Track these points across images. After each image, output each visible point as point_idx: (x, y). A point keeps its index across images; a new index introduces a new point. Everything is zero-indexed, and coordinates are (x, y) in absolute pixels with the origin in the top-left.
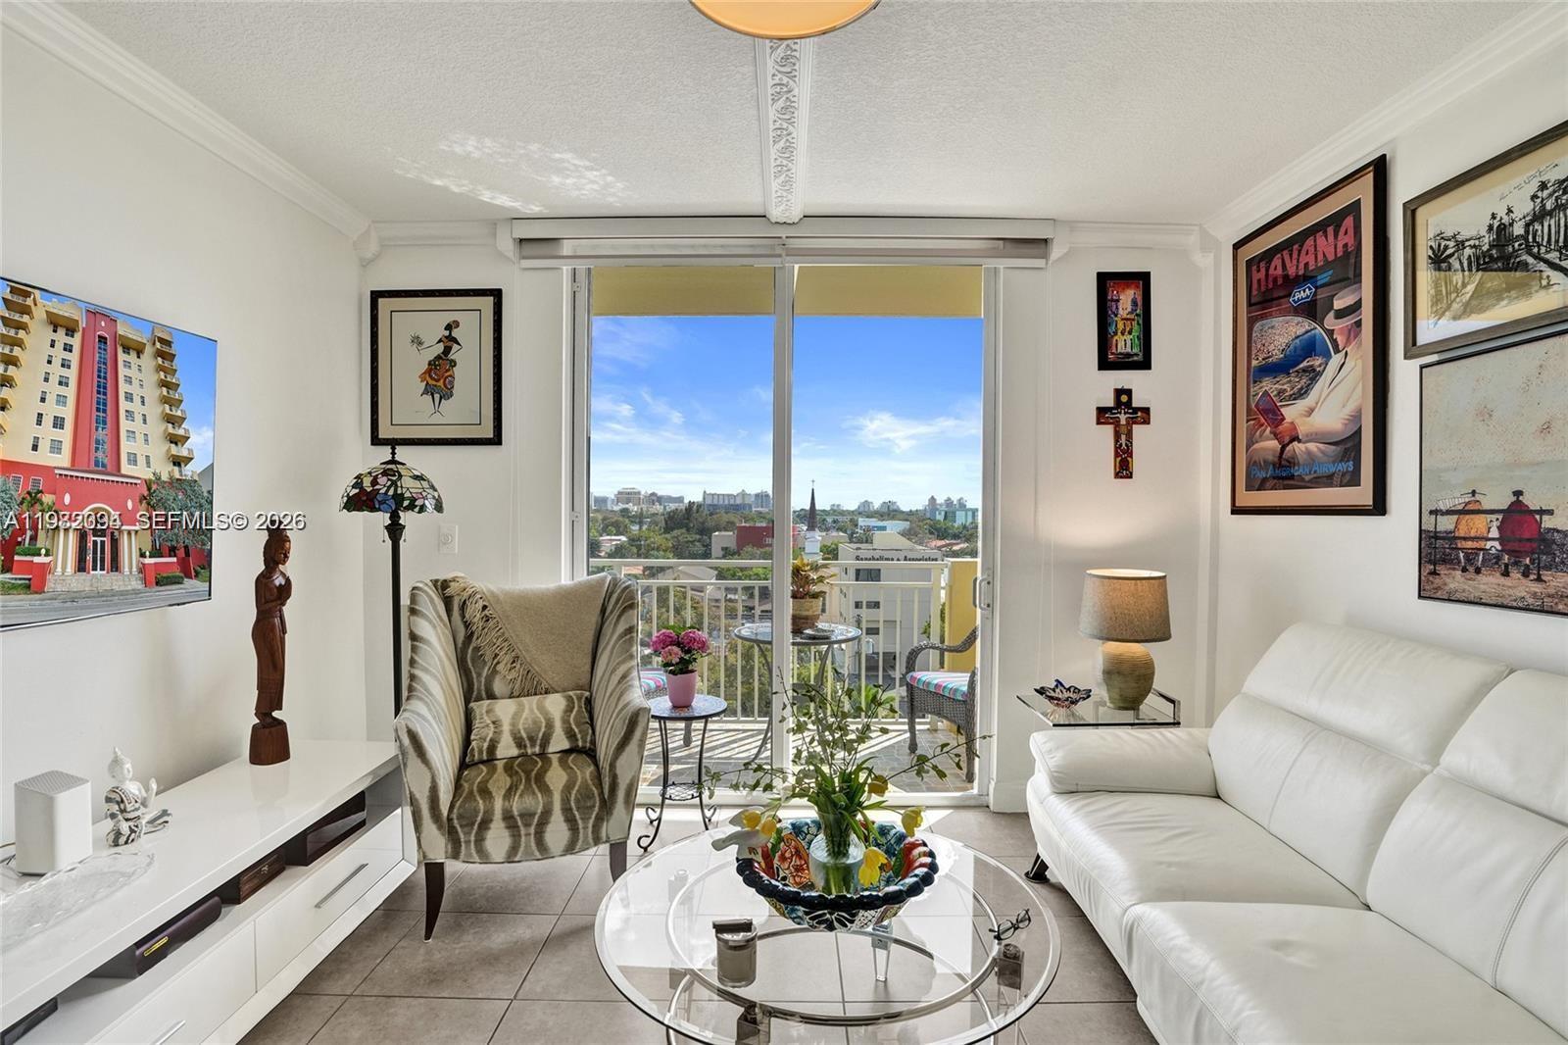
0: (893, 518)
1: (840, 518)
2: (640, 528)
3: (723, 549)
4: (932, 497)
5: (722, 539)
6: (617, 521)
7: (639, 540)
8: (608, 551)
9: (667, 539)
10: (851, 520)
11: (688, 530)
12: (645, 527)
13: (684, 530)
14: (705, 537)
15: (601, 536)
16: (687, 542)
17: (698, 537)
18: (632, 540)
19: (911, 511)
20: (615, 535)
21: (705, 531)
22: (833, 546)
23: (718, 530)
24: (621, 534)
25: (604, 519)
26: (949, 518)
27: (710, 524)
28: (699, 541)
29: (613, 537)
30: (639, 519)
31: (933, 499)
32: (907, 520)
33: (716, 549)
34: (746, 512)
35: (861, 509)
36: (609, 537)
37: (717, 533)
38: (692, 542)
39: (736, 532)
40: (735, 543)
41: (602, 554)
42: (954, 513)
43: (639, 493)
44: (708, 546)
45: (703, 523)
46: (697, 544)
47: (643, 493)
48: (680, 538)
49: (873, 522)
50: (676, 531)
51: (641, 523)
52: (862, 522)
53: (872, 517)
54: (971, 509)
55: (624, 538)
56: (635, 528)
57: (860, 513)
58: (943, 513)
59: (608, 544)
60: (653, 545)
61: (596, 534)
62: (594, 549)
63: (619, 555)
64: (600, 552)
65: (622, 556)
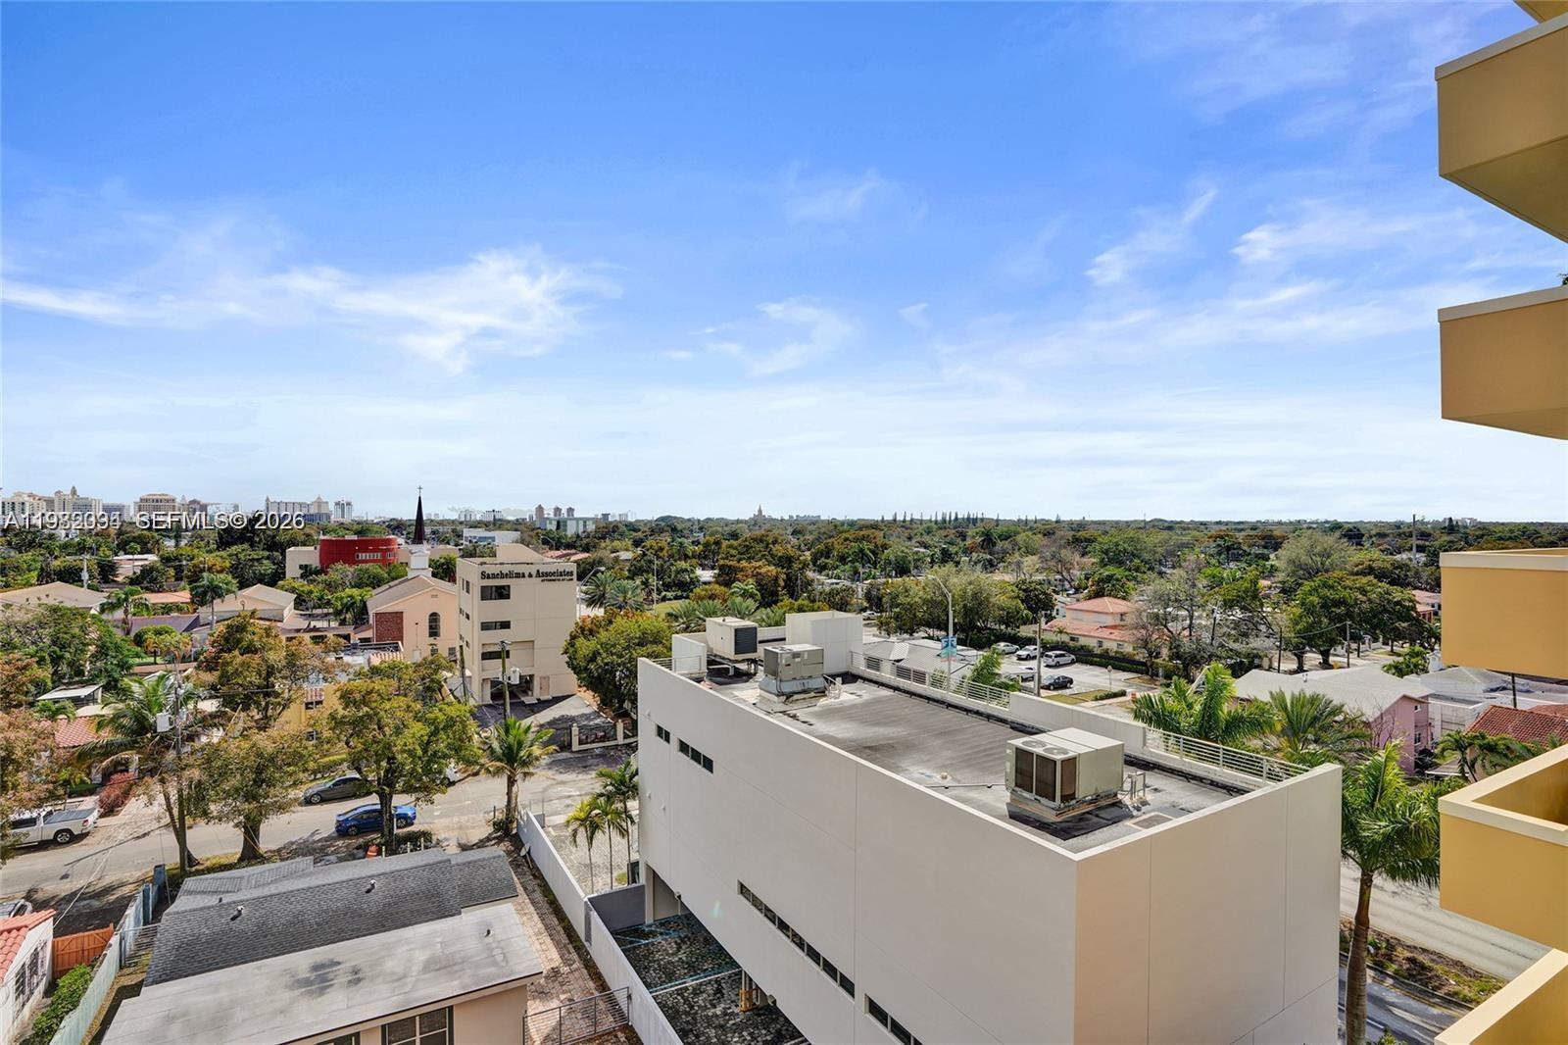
0: (500, 528)
1: (441, 529)
2: (177, 545)
3: (301, 567)
4: (540, 506)
5: (299, 557)
6: (140, 537)
7: (176, 558)
8: (131, 574)
9: (221, 557)
10: (453, 531)
11: (252, 546)
12: (183, 543)
13: (246, 546)
14: (276, 554)
15: (116, 555)
16: (253, 560)
17: (266, 553)
18: (166, 560)
19: (517, 520)
20: (139, 553)
21: (277, 546)
22: (442, 560)
23: (294, 545)
24: (149, 552)
25: (120, 533)
26: (562, 528)
27: (282, 538)
28: (268, 558)
29: (136, 557)
30: (176, 532)
31: (540, 509)
32: (516, 530)
33: (292, 570)
34: (324, 522)
35: (463, 519)
36: (131, 557)
37: (292, 549)
38: (258, 560)
39: (318, 547)
40: (318, 561)
41: (120, 579)
42: (565, 522)
43: (173, 500)
44: (281, 566)
45: (274, 537)
46: (265, 562)
47: (179, 500)
48: (241, 556)
49: (480, 533)
50: (234, 548)
51: (178, 538)
52: (467, 532)
53: (476, 527)
54: (580, 519)
55: (152, 558)
56: (170, 544)
57: (461, 523)
58: (555, 523)
59: (128, 565)
60: (201, 566)
61: (108, 553)
62: (106, 573)
63: (147, 579)
64: (116, 576)
65: (153, 580)
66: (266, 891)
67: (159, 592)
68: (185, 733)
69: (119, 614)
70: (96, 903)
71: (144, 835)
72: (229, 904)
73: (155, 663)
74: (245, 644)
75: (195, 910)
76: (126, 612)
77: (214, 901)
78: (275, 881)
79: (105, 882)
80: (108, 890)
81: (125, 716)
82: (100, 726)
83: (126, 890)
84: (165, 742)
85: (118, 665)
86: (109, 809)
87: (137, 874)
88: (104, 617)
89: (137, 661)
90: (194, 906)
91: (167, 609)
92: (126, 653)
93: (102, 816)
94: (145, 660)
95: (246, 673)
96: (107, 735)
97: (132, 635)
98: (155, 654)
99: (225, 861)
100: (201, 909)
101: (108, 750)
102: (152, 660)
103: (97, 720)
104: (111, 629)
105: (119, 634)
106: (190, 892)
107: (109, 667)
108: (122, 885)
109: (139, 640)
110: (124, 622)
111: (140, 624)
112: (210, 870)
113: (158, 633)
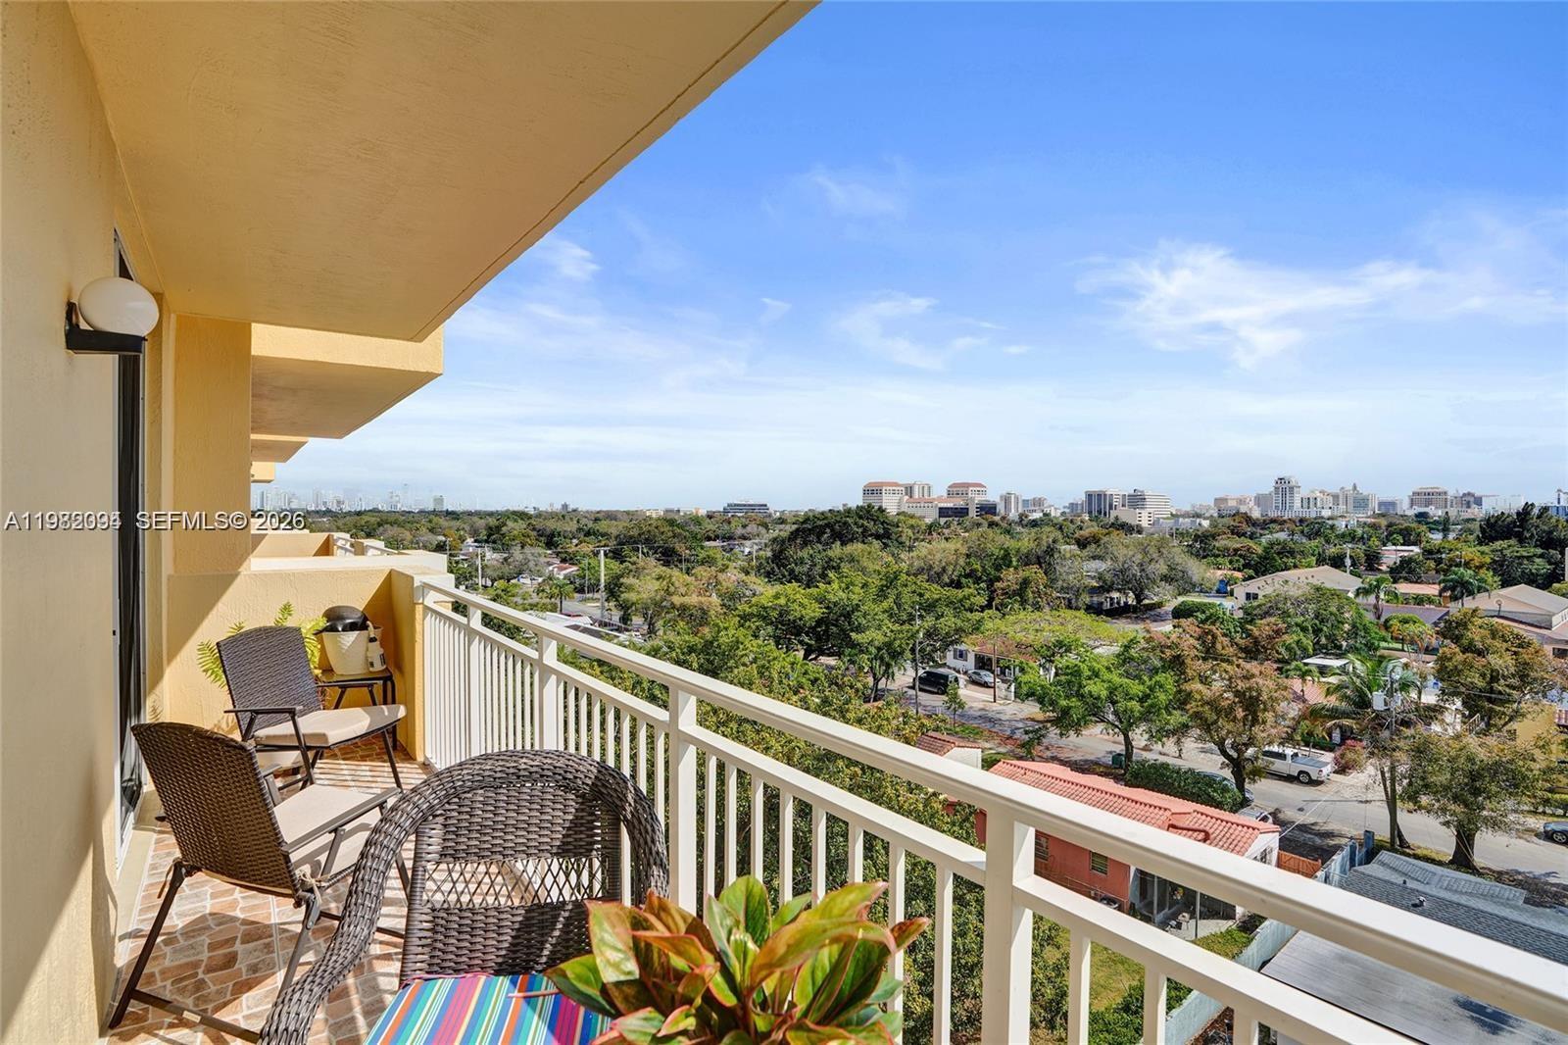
6: (1408, 528)
7: (1439, 552)
8: (1392, 563)
9: (1482, 552)
11: (1521, 542)
12: (1449, 537)
15: (1385, 546)
16: (1521, 557)
17: (1540, 551)
18: (1428, 553)
20: (1403, 545)
21: (1554, 543)
24: (1414, 544)
25: (1390, 525)
28: (1541, 556)
29: (1399, 548)
36: (1394, 547)
38: (1528, 557)
41: (1384, 568)
43: (1444, 495)
44: (1559, 566)
47: (1450, 495)
48: (1505, 553)
50: (1499, 543)
51: (1445, 531)
55: (1416, 549)
56: (1437, 537)
59: (1391, 555)
60: (1458, 560)
61: (1377, 543)
62: (1372, 561)
63: (1405, 570)
64: (1380, 565)
65: (1411, 571)
66: (1455, 898)
67: (1416, 582)
68: (1400, 717)
69: (1372, 599)
70: (1318, 841)
71: (1367, 802)
72: (1413, 890)
73: (1403, 650)
74: (1465, 642)
75: (1380, 879)
76: (1377, 597)
77: (1399, 880)
78: (1470, 894)
79: (1329, 827)
80: (1330, 835)
81: (1347, 688)
82: (1328, 693)
83: (1344, 841)
84: (1379, 721)
85: (1366, 645)
86: (1343, 769)
87: (1354, 833)
88: (1358, 600)
89: (1383, 644)
90: (1380, 876)
91: (1419, 600)
92: (1373, 635)
93: (1335, 772)
94: (1391, 645)
95: (1466, 672)
96: (1333, 701)
97: (1383, 620)
98: (1403, 641)
99: (1434, 856)
100: (1386, 882)
101: (1334, 713)
102: (1399, 646)
103: (1327, 686)
104: (1362, 611)
105: (1369, 617)
106: (1383, 864)
107: (1358, 645)
108: (1341, 836)
109: (1386, 626)
110: (1376, 607)
111: (1390, 611)
112: (1416, 857)
113: (1405, 621)
